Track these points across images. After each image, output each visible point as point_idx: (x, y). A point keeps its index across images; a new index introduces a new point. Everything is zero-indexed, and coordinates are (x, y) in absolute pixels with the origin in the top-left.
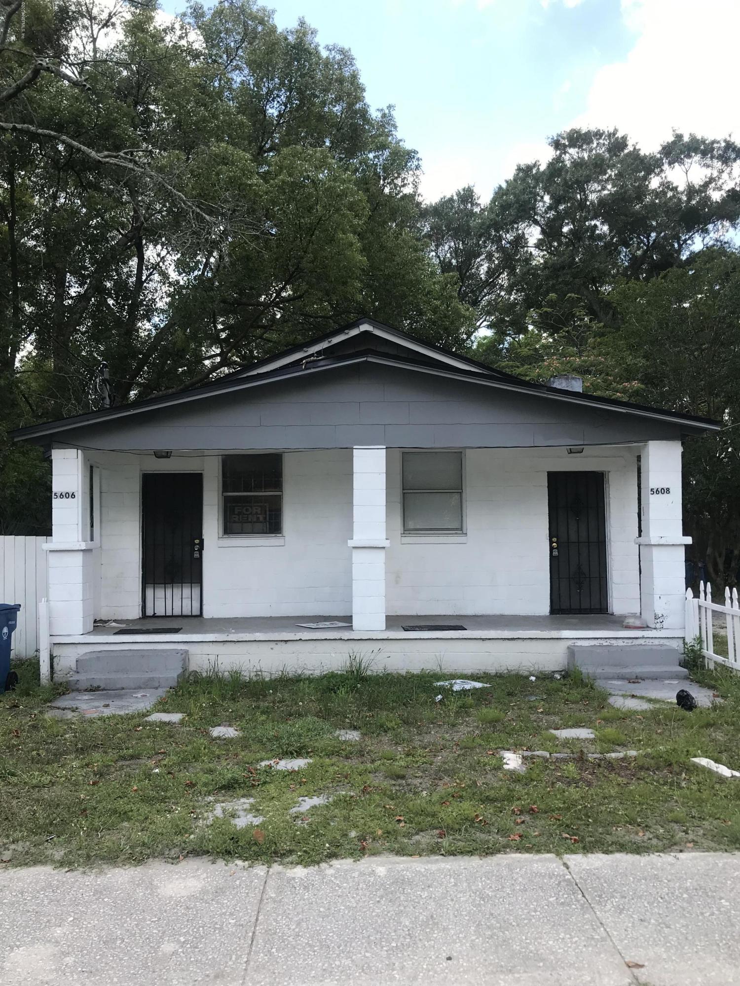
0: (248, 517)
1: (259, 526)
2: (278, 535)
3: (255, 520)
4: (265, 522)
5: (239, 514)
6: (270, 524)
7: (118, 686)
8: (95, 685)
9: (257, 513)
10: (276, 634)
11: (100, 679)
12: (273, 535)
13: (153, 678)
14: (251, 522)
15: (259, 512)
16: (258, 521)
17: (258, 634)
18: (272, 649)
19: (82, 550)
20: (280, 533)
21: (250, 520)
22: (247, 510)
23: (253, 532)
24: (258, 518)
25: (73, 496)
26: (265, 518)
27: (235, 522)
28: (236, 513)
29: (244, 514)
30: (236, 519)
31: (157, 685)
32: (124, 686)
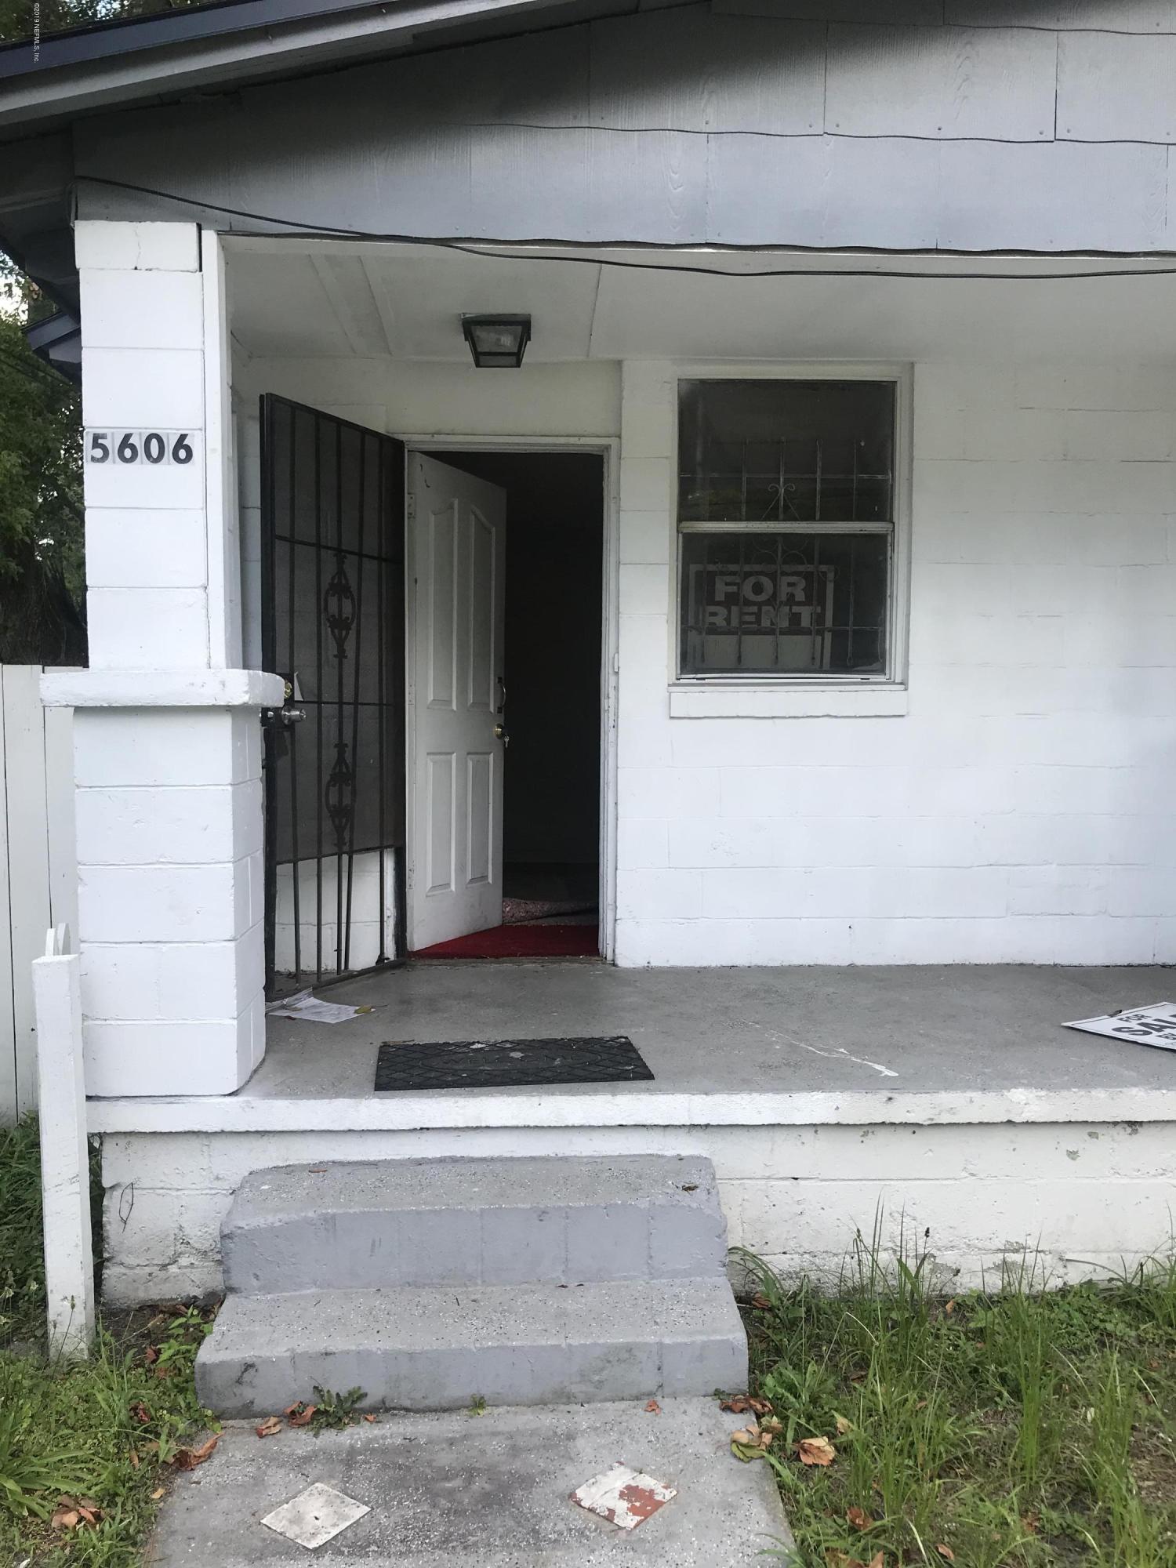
0: (758, 615)
1: (797, 646)
2: (873, 678)
3: (785, 624)
4: (821, 633)
5: (731, 600)
6: (839, 637)
7: (458, 1389)
8: (339, 1386)
9: (791, 600)
10: (1100, 1094)
11: (362, 1356)
12: (857, 678)
13: (629, 1349)
14: (771, 632)
15: (800, 596)
16: (795, 627)
17: (1019, 1095)
18: (1073, 1155)
19: (229, 709)
20: (882, 671)
21: (766, 623)
22: (758, 589)
23: (776, 666)
24: (795, 619)
25: (183, 450)
26: (819, 619)
27: (713, 630)
28: (720, 596)
29: (748, 603)
30: (719, 621)
31: (649, 1383)
32: (486, 1391)
